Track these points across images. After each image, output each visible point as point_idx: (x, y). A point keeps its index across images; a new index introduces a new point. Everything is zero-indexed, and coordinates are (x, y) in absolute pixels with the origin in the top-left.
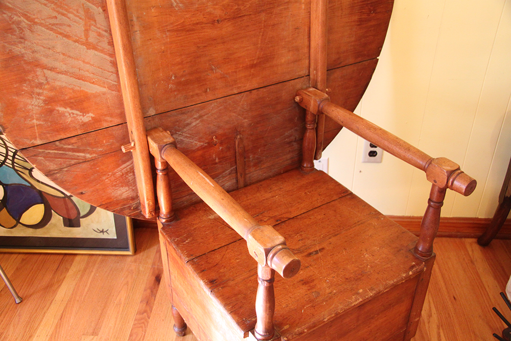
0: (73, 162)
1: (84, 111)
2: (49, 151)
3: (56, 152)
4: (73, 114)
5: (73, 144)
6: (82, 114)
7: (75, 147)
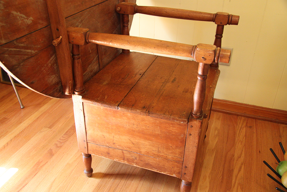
0: (26, 57)
1: (28, 15)
2: (11, 49)
3: (15, 49)
4: (22, 17)
5: (24, 42)
6: (26, 17)
7: (25, 45)
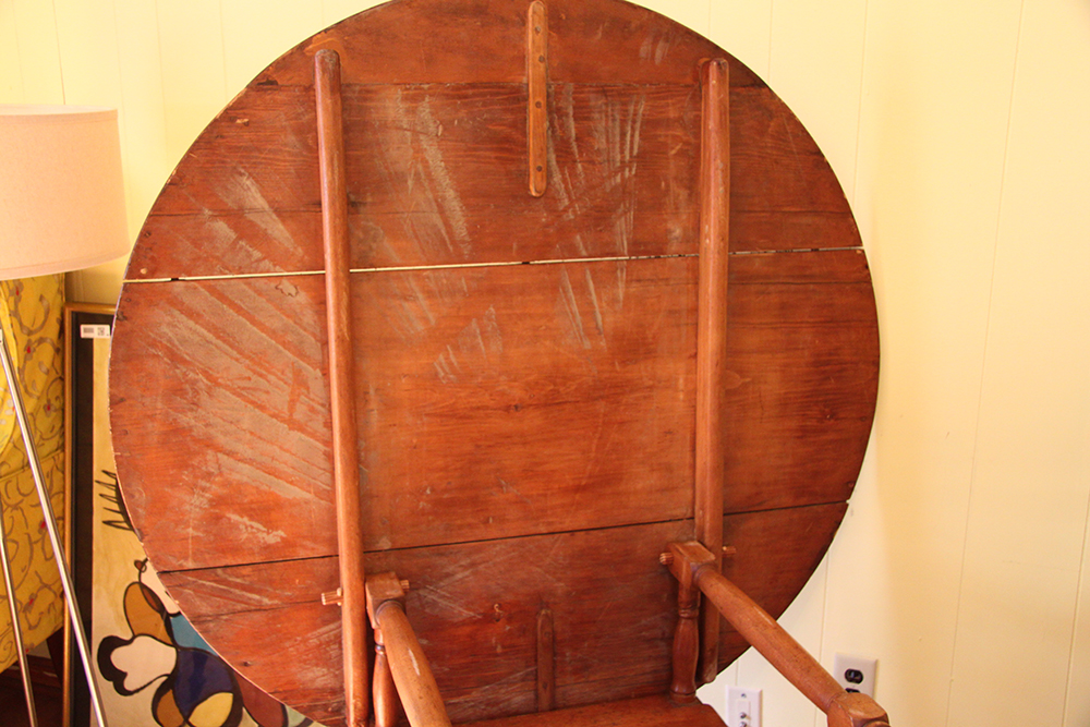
0: (239, 607)
1: (271, 526)
2: (204, 582)
3: (215, 585)
4: (252, 527)
5: (244, 576)
6: (265, 529)
7: (247, 583)
